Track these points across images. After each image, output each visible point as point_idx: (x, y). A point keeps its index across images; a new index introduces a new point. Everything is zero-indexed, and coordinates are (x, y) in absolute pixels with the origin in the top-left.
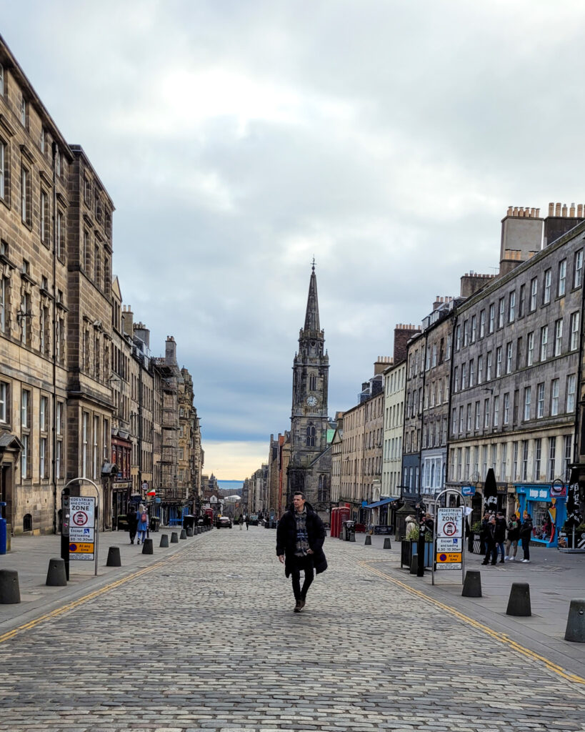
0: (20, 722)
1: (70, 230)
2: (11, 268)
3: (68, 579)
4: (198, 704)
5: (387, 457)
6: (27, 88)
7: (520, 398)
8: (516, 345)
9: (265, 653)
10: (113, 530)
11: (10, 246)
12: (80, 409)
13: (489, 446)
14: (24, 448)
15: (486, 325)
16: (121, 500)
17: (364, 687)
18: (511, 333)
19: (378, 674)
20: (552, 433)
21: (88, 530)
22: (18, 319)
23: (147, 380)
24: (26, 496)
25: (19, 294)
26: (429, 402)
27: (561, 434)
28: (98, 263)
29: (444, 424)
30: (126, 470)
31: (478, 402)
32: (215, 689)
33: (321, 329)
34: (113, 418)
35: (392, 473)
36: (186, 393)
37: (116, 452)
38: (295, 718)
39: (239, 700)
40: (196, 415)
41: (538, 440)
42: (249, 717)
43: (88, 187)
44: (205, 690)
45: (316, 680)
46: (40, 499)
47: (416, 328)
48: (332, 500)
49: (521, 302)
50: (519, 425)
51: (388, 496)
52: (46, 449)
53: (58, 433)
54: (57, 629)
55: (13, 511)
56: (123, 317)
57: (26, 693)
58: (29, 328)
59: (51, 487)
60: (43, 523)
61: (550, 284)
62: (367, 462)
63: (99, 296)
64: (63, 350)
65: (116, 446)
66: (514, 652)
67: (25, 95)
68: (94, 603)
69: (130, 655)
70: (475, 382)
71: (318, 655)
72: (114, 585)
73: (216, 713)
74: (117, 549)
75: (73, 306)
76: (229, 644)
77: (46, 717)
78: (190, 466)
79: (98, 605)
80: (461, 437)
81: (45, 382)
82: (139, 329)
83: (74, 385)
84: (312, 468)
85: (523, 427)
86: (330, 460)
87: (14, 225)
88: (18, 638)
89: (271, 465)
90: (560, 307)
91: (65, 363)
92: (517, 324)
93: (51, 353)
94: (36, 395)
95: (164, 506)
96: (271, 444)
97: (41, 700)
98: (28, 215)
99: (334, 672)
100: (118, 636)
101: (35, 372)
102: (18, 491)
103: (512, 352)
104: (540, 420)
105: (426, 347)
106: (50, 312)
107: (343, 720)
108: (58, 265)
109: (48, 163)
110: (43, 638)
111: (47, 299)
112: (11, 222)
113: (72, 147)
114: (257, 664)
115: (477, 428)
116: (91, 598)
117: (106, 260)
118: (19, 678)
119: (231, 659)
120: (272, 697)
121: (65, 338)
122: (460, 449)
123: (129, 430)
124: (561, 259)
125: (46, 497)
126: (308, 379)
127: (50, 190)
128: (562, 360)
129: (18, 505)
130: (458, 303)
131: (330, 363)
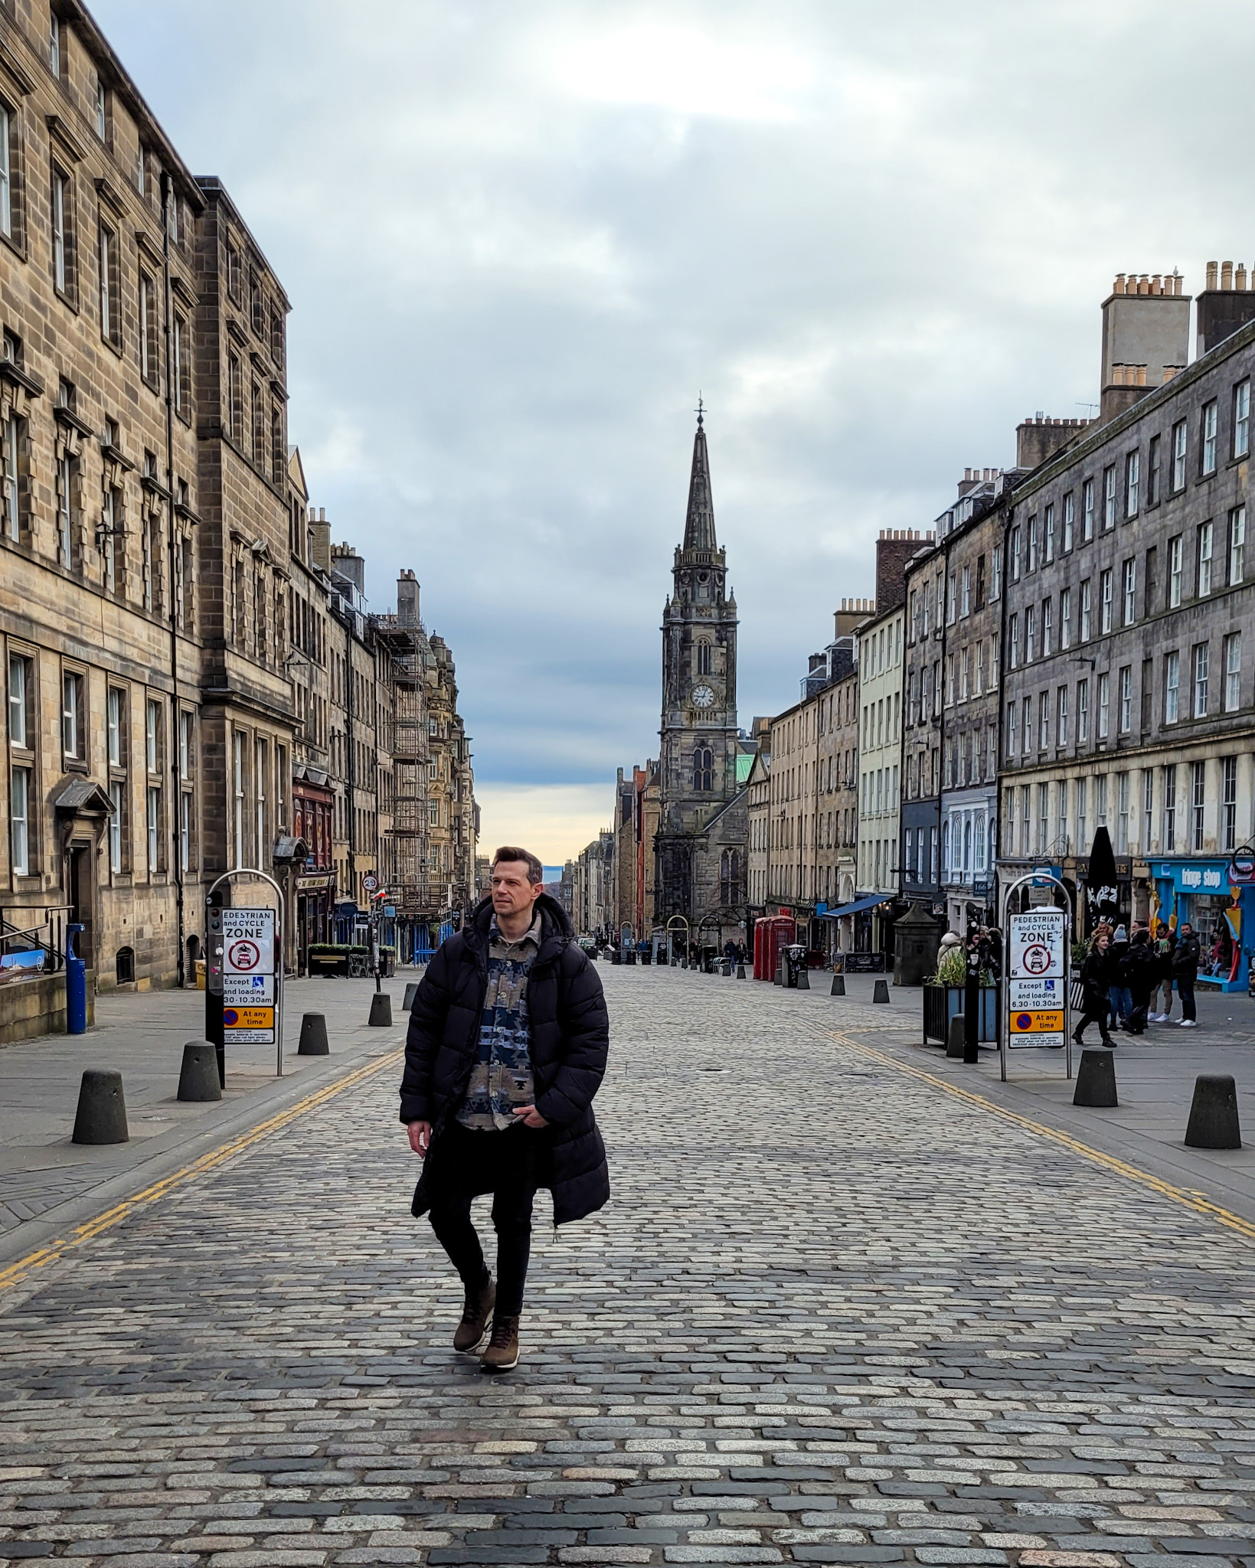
0: (165, 1431)
1: (199, 354)
2: (81, 436)
3: (223, 1087)
4: (560, 1378)
5: (867, 810)
6: (107, 59)
7: (1155, 677)
8: (1143, 564)
9: (683, 1249)
10: (299, 976)
11: (78, 389)
12: (228, 724)
13: (1090, 780)
14: (114, 809)
15: (1077, 525)
16: (315, 914)
17: (925, 1329)
18: (1131, 540)
19: (948, 1296)
20: (1227, 749)
21: (261, 980)
22: (97, 540)
23: (361, 661)
24: (120, 910)
25: (99, 489)
26: (956, 690)
27: (1248, 749)
28: (260, 420)
29: (991, 735)
30: (323, 850)
31: (1062, 688)
32: (591, 1341)
33: (719, 546)
34: (295, 741)
35: (878, 842)
36: (440, 688)
37: (303, 814)
38: (790, 1410)
39: (651, 1367)
40: (462, 733)
41: (1198, 765)
42: (684, 1410)
43: (236, 263)
44: (568, 1341)
45: (812, 1312)
46: (150, 916)
47: (923, 537)
48: (751, 902)
49: (1152, 473)
50: (1155, 732)
51: (871, 890)
52: (160, 810)
53: (184, 776)
54: (216, 1200)
55: (94, 940)
56: (310, 532)
57: (167, 1356)
58: (120, 560)
59: (171, 889)
60: (155, 964)
61: (1214, 433)
62: (825, 821)
63: (261, 488)
64: (191, 604)
65: (302, 801)
66: (1232, 1235)
67: (102, 74)
68: (284, 1137)
69: (385, 1260)
70: (1056, 646)
71: (802, 1251)
72: (321, 1096)
73: (607, 1399)
74: (320, 1019)
75: (209, 512)
76: (598, 1229)
77: (221, 1418)
78: (452, 839)
79: (295, 1142)
80: (1026, 762)
81: (155, 671)
82: (342, 557)
83: (214, 675)
84: (706, 836)
85: (1162, 738)
86: (745, 819)
87: (84, 345)
88: (132, 1223)
89: (620, 831)
90: (1238, 481)
91: (196, 629)
92: (1144, 520)
93: (166, 611)
94: (137, 698)
95: (402, 923)
96: (620, 789)
97: (202, 1373)
98: (113, 324)
99: (848, 1293)
100: (350, 1213)
101: (135, 651)
102: (104, 900)
103: (1136, 580)
104: (1201, 721)
105: (948, 575)
106: (164, 526)
107: (901, 1414)
108: (178, 427)
109: (152, 215)
110: (188, 1222)
111: (157, 497)
112: (79, 340)
113: (201, 181)
114: (671, 1277)
115: (1062, 742)
116: (277, 1126)
117: (275, 414)
118: (147, 1321)
119: (610, 1266)
120: (724, 1357)
121: (194, 578)
122: (1026, 787)
123: (327, 766)
124: (1237, 380)
125: (162, 910)
126: (694, 651)
127: (159, 271)
128: (1246, 593)
129: (105, 930)
130: (1012, 480)
131: (740, 615)
